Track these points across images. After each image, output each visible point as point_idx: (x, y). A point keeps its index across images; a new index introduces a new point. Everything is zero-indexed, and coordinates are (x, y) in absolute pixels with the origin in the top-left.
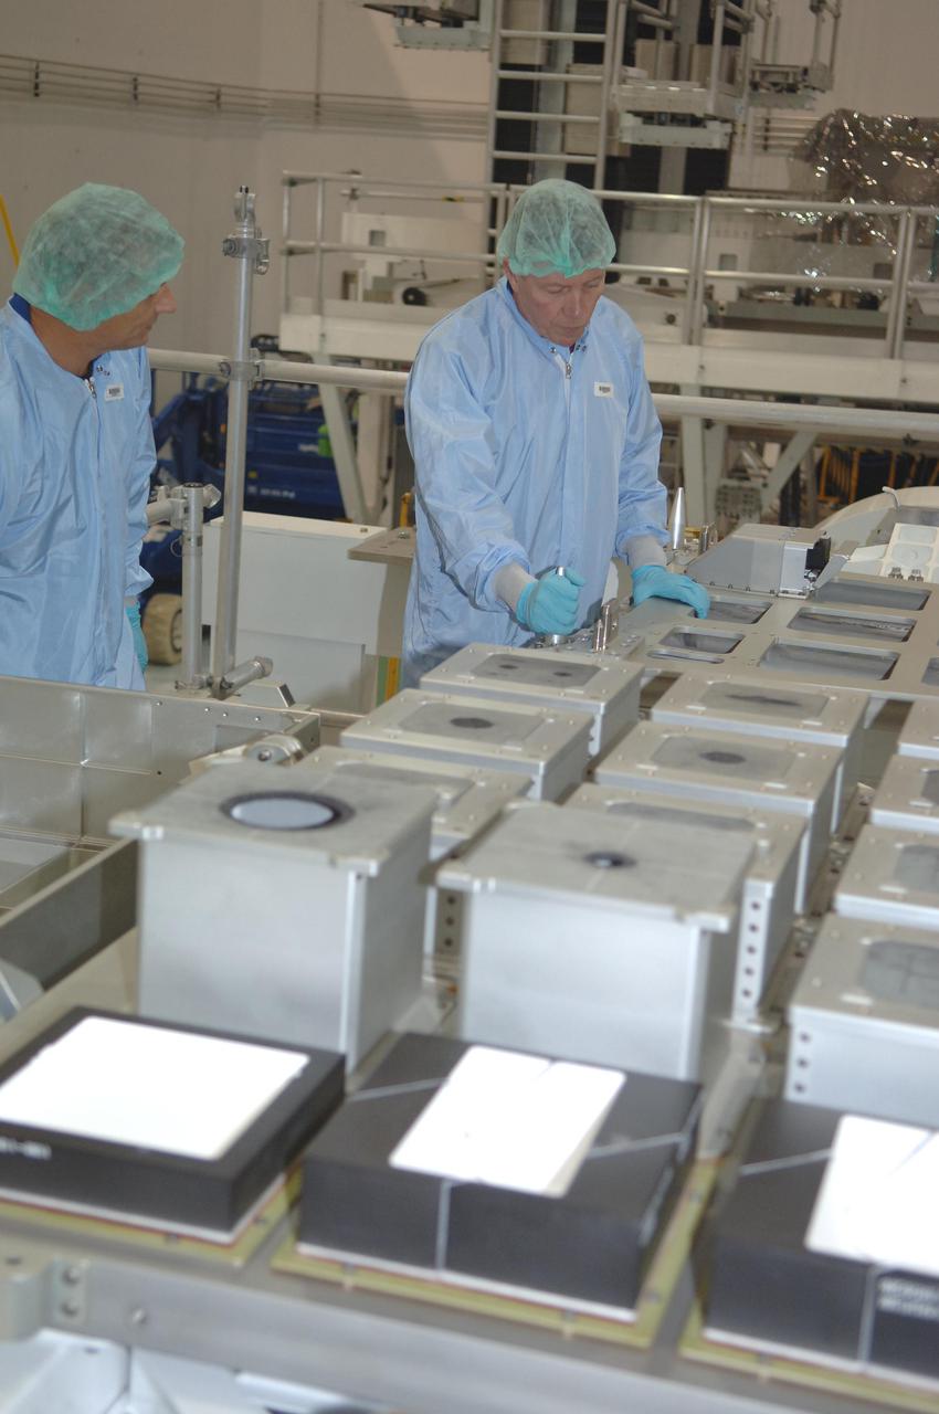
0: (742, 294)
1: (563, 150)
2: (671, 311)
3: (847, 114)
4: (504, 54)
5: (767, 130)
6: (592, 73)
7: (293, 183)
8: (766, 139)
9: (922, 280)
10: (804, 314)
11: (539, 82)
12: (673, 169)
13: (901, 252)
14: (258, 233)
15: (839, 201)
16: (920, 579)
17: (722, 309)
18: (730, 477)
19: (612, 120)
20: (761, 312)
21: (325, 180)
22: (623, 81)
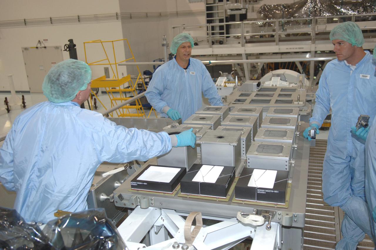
0: (251, 37)
1: (218, 17)
2: (239, 41)
3: (265, 5)
4: (207, 2)
5: (253, 8)
6: (222, 3)
7: (174, 28)
8: (253, 10)
9: (281, 31)
10: (262, 39)
11: (213, 6)
12: (238, 17)
13: (277, 27)
14: (167, 42)
15: (265, 20)
16: (276, 86)
17: (248, 40)
18: (252, 68)
19: (226, 11)
20: (254, 40)
21: (179, 27)
22: (227, 4)
